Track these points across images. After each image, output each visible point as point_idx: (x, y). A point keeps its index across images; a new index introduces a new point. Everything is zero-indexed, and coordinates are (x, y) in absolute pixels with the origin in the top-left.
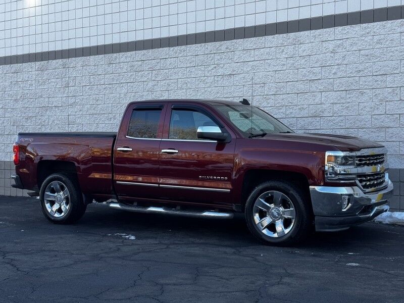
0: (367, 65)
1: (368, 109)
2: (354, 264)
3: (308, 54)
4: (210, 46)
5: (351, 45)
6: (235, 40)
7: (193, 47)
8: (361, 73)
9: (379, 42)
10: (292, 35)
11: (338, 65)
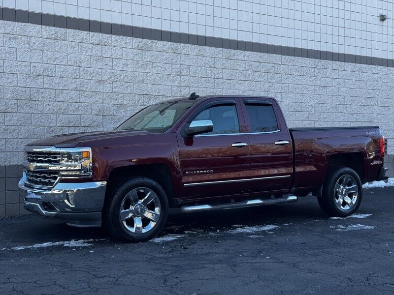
4: (312, 61)
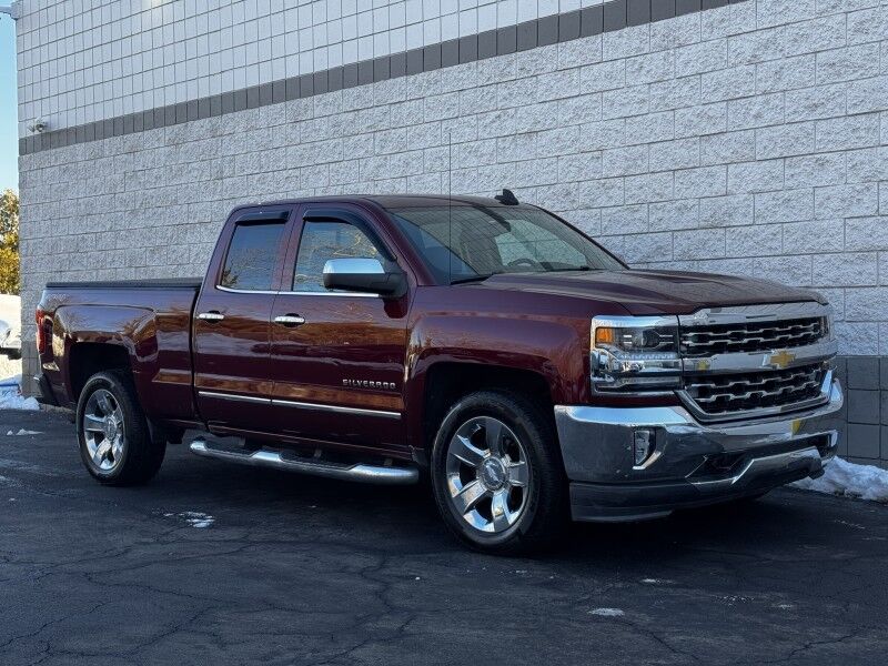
0: (833, 89)
1: (835, 204)
2: (610, 612)
3: (695, 70)
5: (796, 40)
6: (538, 50)
7: (453, 72)
8: (820, 110)
9: (860, 29)
10: (660, 25)
11: (764, 93)
